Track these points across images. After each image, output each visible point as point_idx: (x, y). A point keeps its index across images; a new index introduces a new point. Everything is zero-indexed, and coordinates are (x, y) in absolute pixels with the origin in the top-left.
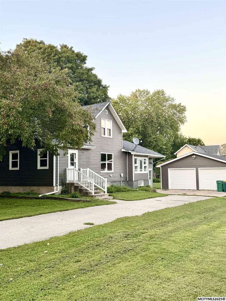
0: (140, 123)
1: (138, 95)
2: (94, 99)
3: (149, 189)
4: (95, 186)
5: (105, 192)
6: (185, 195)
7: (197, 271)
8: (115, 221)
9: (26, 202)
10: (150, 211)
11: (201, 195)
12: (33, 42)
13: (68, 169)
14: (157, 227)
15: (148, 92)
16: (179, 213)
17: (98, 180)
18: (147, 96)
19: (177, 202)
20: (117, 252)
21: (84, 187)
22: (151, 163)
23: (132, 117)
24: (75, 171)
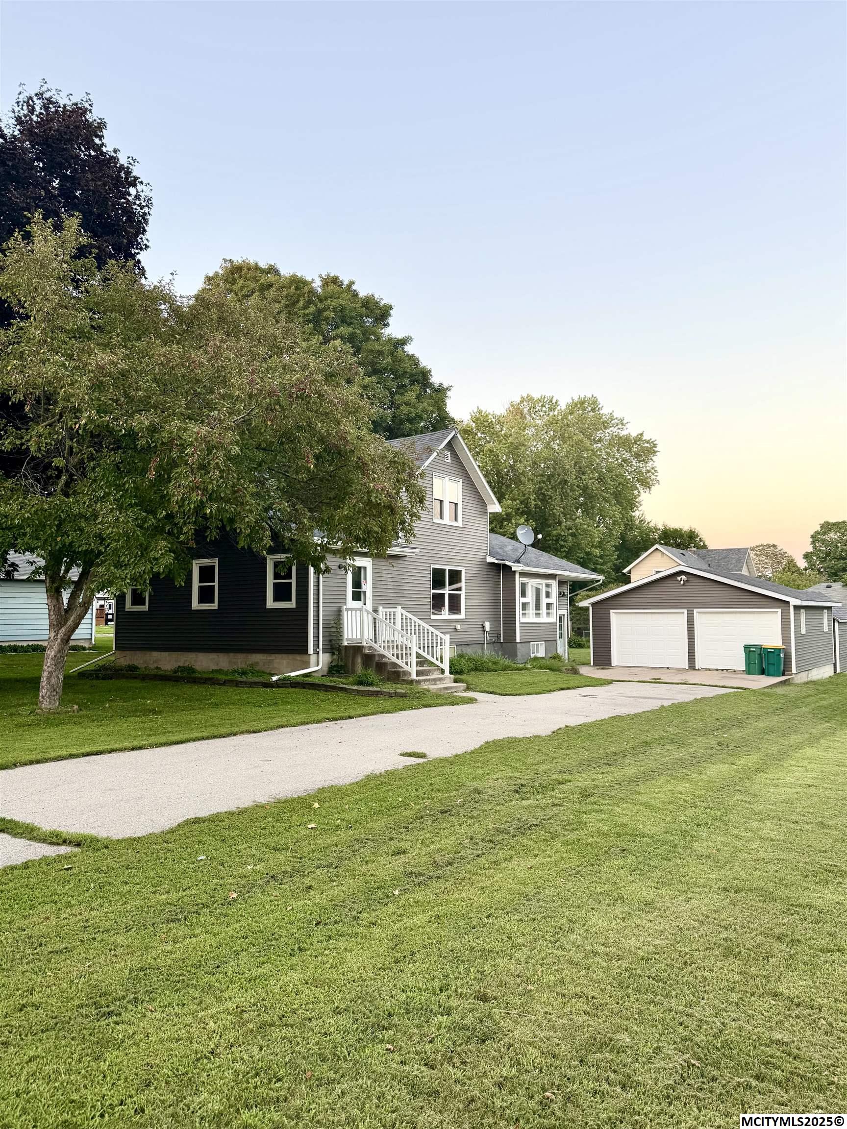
0: (530, 487)
1: (526, 410)
2: (410, 421)
3: (560, 664)
4: (418, 656)
5: (443, 671)
6: (657, 681)
7: (720, 884)
8: (480, 748)
9: (239, 693)
10: (572, 725)
11: (703, 683)
12: (249, 269)
13: (347, 610)
14: (594, 766)
15: (554, 402)
16: (648, 731)
17: (426, 638)
18: (551, 414)
19: (641, 700)
20: (499, 831)
21: (390, 656)
22: (564, 595)
23: (508, 471)
24: (365, 615)
